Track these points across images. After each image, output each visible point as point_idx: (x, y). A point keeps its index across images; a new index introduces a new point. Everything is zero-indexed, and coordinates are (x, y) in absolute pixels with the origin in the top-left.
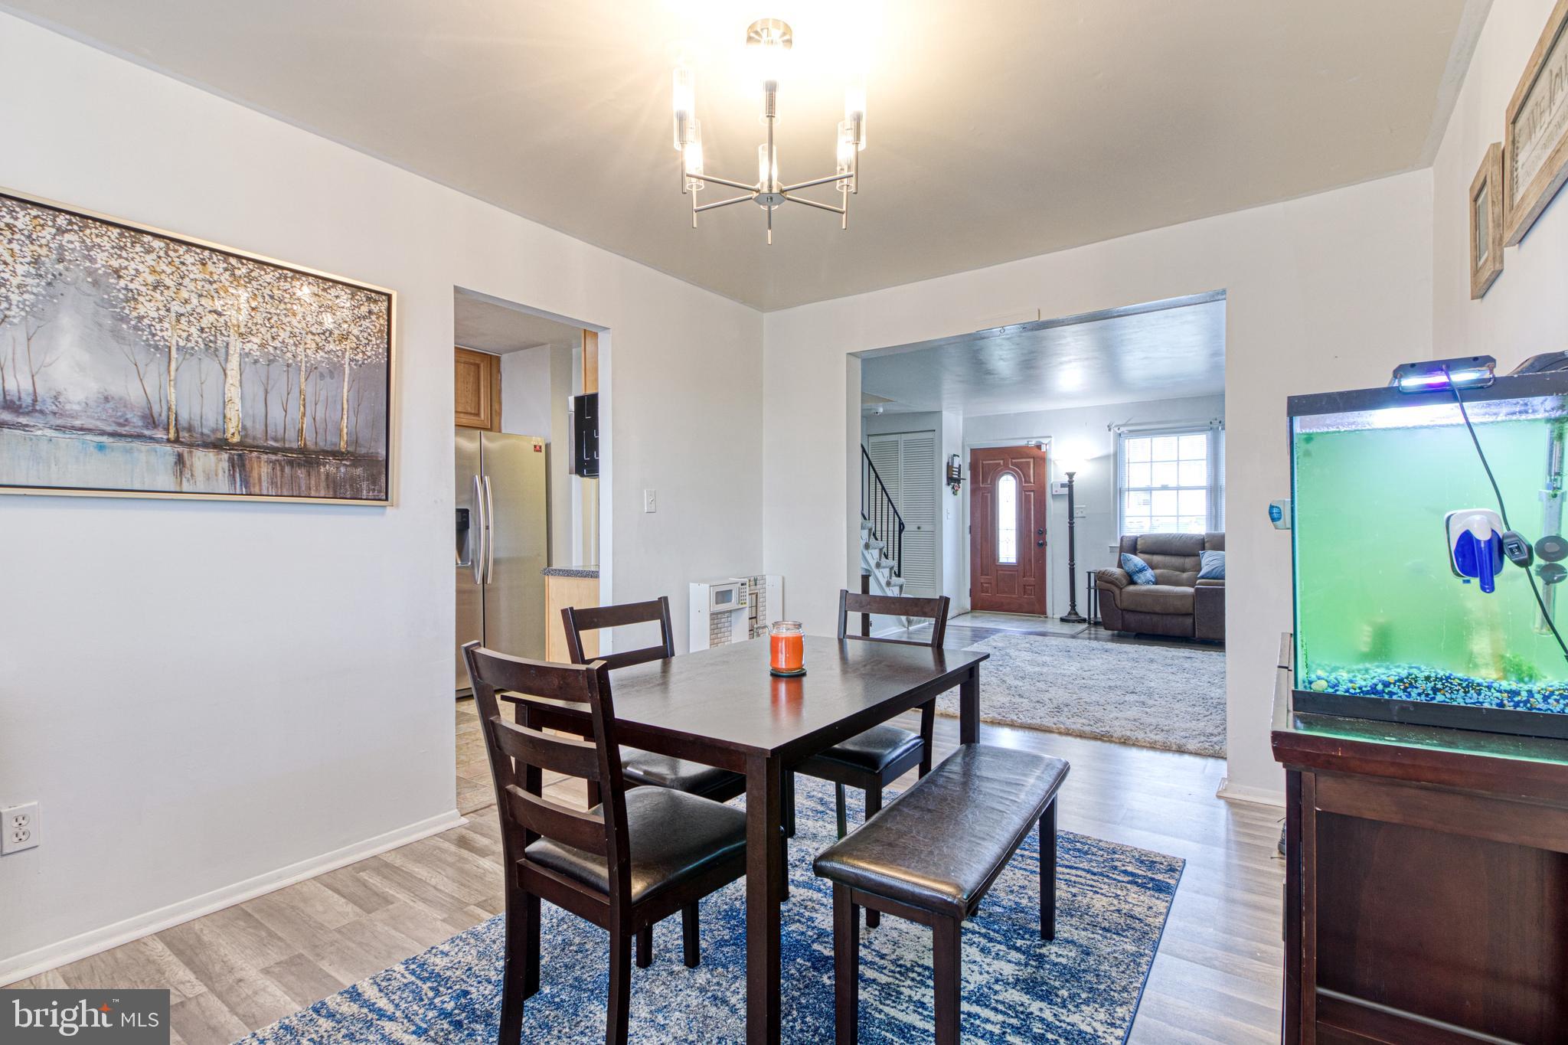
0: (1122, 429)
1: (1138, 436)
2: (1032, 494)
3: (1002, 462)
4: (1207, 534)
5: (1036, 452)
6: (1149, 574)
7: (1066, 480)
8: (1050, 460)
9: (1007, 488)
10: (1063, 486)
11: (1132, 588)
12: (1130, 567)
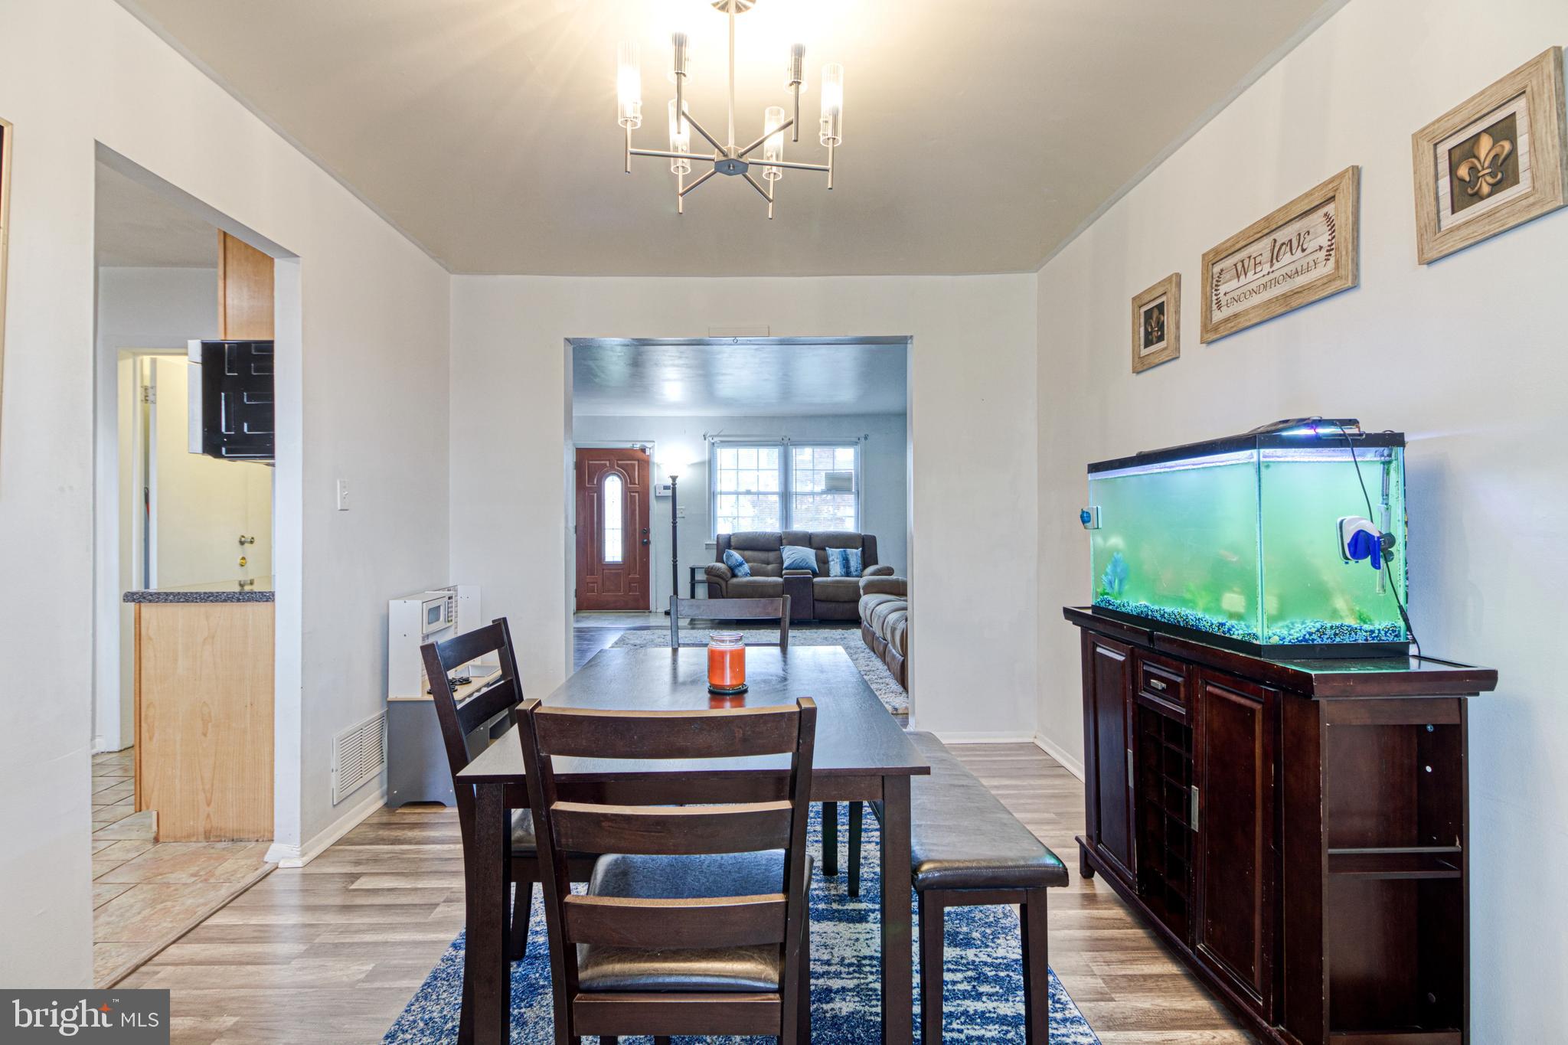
0: (716, 439)
1: (727, 447)
2: (637, 495)
3: (608, 463)
4: (783, 532)
5: (640, 455)
6: (746, 567)
7: (669, 482)
8: (654, 463)
9: (613, 488)
10: (666, 488)
11: (735, 580)
12: (732, 562)
